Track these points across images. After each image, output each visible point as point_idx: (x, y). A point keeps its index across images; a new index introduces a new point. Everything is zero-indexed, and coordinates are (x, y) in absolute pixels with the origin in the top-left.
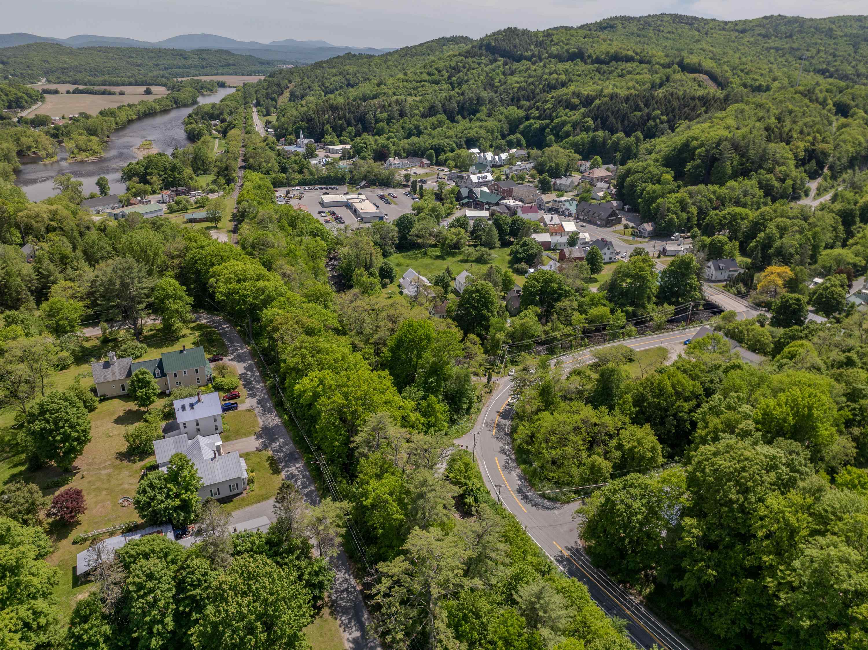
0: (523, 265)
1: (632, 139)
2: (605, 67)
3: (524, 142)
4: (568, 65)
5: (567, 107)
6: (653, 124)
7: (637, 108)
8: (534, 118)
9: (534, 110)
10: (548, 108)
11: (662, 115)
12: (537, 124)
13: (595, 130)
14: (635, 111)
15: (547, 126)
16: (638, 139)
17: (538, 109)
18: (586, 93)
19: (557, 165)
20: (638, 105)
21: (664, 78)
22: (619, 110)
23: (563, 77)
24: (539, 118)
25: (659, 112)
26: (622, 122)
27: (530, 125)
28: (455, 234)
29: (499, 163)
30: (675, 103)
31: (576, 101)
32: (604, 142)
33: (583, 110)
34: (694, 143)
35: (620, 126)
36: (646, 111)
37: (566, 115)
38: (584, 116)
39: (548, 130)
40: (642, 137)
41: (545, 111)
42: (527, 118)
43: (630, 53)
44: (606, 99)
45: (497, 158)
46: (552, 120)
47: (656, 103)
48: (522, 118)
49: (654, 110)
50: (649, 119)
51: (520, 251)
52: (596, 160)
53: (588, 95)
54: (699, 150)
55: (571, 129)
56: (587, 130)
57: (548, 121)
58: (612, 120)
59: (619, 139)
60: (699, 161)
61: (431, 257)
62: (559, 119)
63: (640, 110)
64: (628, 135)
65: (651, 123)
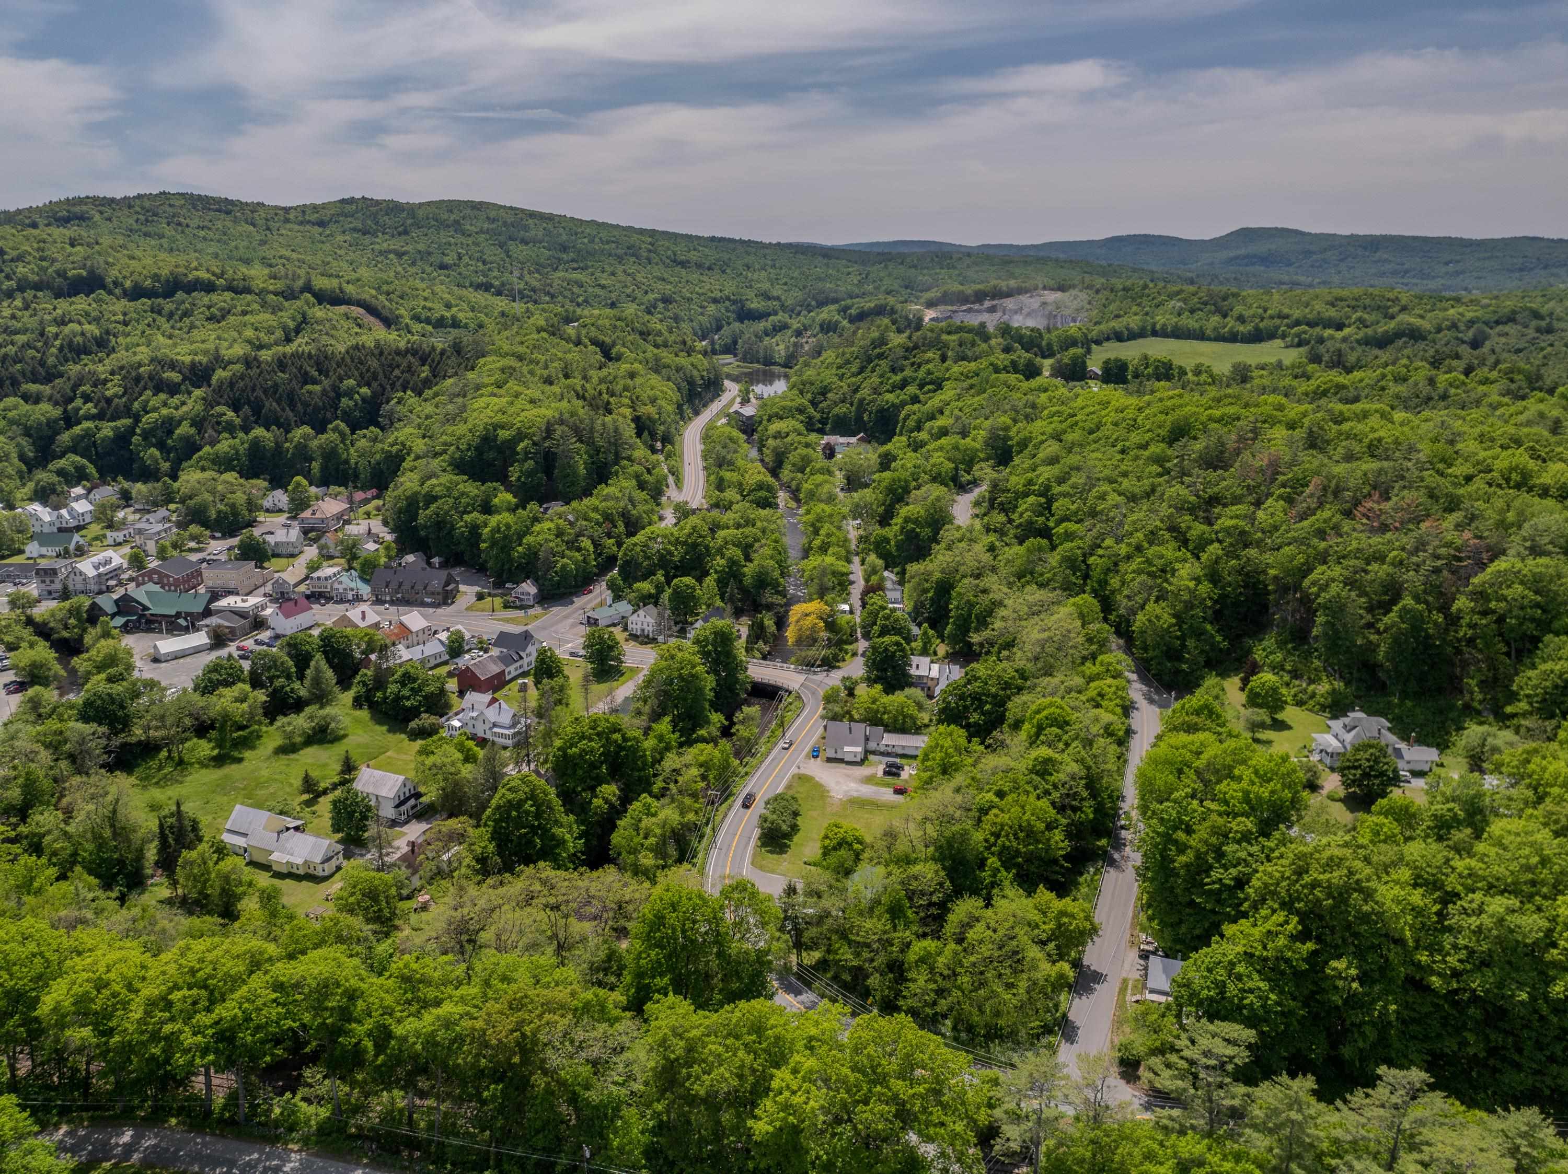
0: (426, 719)
1: (329, 437)
2: (168, 305)
3: (91, 469)
4: (81, 303)
5: (158, 390)
6: (351, 403)
7: (306, 379)
8: (88, 417)
9: (78, 402)
10: (116, 396)
11: (359, 386)
12: (107, 430)
13: (246, 429)
14: (306, 383)
15: (131, 431)
16: (342, 435)
17: (87, 398)
18: (188, 359)
19: (233, 506)
20: (306, 373)
21: (299, 318)
22: (276, 385)
23: (92, 329)
24: (100, 416)
25: (352, 382)
26: (292, 406)
27: (88, 434)
28: (237, 700)
29: (73, 523)
30: (374, 363)
31: (175, 377)
32: (278, 445)
33: (198, 393)
34: (503, 434)
35: (291, 414)
36: (326, 383)
37: (165, 404)
38: (209, 404)
39: (135, 439)
40: (347, 431)
41: (109, 401)
42: (70, 420)
43: (203, 275)
44: (239, 368)
45: (64, 512)
46: (137, 419)
47: (339, 365)
48: (56, 421)
49: (341, 380)
50: (339, 396)
51: (406, 692)
52: (298, 484)
53: (193, 364)
54: (522, 445)
55: (193, 431)
56: (230, 429)
57: (127, 421)
58: (270, 405)
59: (305, 437)
60: (531, 462)
61: (203, 765)
62: (155, 415)
63: (315, 382)
64: (320, 428)
65: (345, 402)
